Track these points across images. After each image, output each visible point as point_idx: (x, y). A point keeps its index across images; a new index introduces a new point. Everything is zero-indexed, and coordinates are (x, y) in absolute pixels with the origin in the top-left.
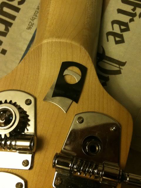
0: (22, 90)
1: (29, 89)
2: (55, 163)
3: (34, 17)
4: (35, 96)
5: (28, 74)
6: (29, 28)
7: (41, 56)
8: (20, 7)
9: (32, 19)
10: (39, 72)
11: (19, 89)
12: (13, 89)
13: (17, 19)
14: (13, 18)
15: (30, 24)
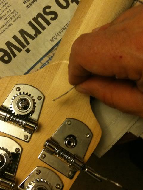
0: (37, 88)
1: (42, 89)
2: (46, 144)
3: (59, 34)
4: (45, 95)
5: (45, 79)
6: (52, 41)
7: (58, 70)
8: (51, 22)
9: (56, 34)
10: (53, 80)
11: (35, 87)
12: (31, 85)
13: (45, 30)
14: (43, 28)
15: (54, 38)
